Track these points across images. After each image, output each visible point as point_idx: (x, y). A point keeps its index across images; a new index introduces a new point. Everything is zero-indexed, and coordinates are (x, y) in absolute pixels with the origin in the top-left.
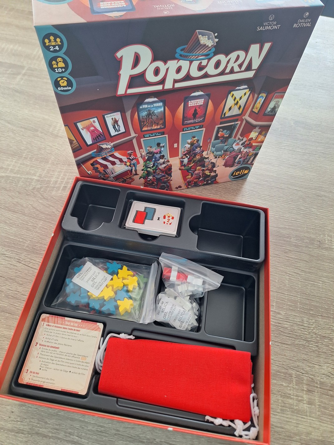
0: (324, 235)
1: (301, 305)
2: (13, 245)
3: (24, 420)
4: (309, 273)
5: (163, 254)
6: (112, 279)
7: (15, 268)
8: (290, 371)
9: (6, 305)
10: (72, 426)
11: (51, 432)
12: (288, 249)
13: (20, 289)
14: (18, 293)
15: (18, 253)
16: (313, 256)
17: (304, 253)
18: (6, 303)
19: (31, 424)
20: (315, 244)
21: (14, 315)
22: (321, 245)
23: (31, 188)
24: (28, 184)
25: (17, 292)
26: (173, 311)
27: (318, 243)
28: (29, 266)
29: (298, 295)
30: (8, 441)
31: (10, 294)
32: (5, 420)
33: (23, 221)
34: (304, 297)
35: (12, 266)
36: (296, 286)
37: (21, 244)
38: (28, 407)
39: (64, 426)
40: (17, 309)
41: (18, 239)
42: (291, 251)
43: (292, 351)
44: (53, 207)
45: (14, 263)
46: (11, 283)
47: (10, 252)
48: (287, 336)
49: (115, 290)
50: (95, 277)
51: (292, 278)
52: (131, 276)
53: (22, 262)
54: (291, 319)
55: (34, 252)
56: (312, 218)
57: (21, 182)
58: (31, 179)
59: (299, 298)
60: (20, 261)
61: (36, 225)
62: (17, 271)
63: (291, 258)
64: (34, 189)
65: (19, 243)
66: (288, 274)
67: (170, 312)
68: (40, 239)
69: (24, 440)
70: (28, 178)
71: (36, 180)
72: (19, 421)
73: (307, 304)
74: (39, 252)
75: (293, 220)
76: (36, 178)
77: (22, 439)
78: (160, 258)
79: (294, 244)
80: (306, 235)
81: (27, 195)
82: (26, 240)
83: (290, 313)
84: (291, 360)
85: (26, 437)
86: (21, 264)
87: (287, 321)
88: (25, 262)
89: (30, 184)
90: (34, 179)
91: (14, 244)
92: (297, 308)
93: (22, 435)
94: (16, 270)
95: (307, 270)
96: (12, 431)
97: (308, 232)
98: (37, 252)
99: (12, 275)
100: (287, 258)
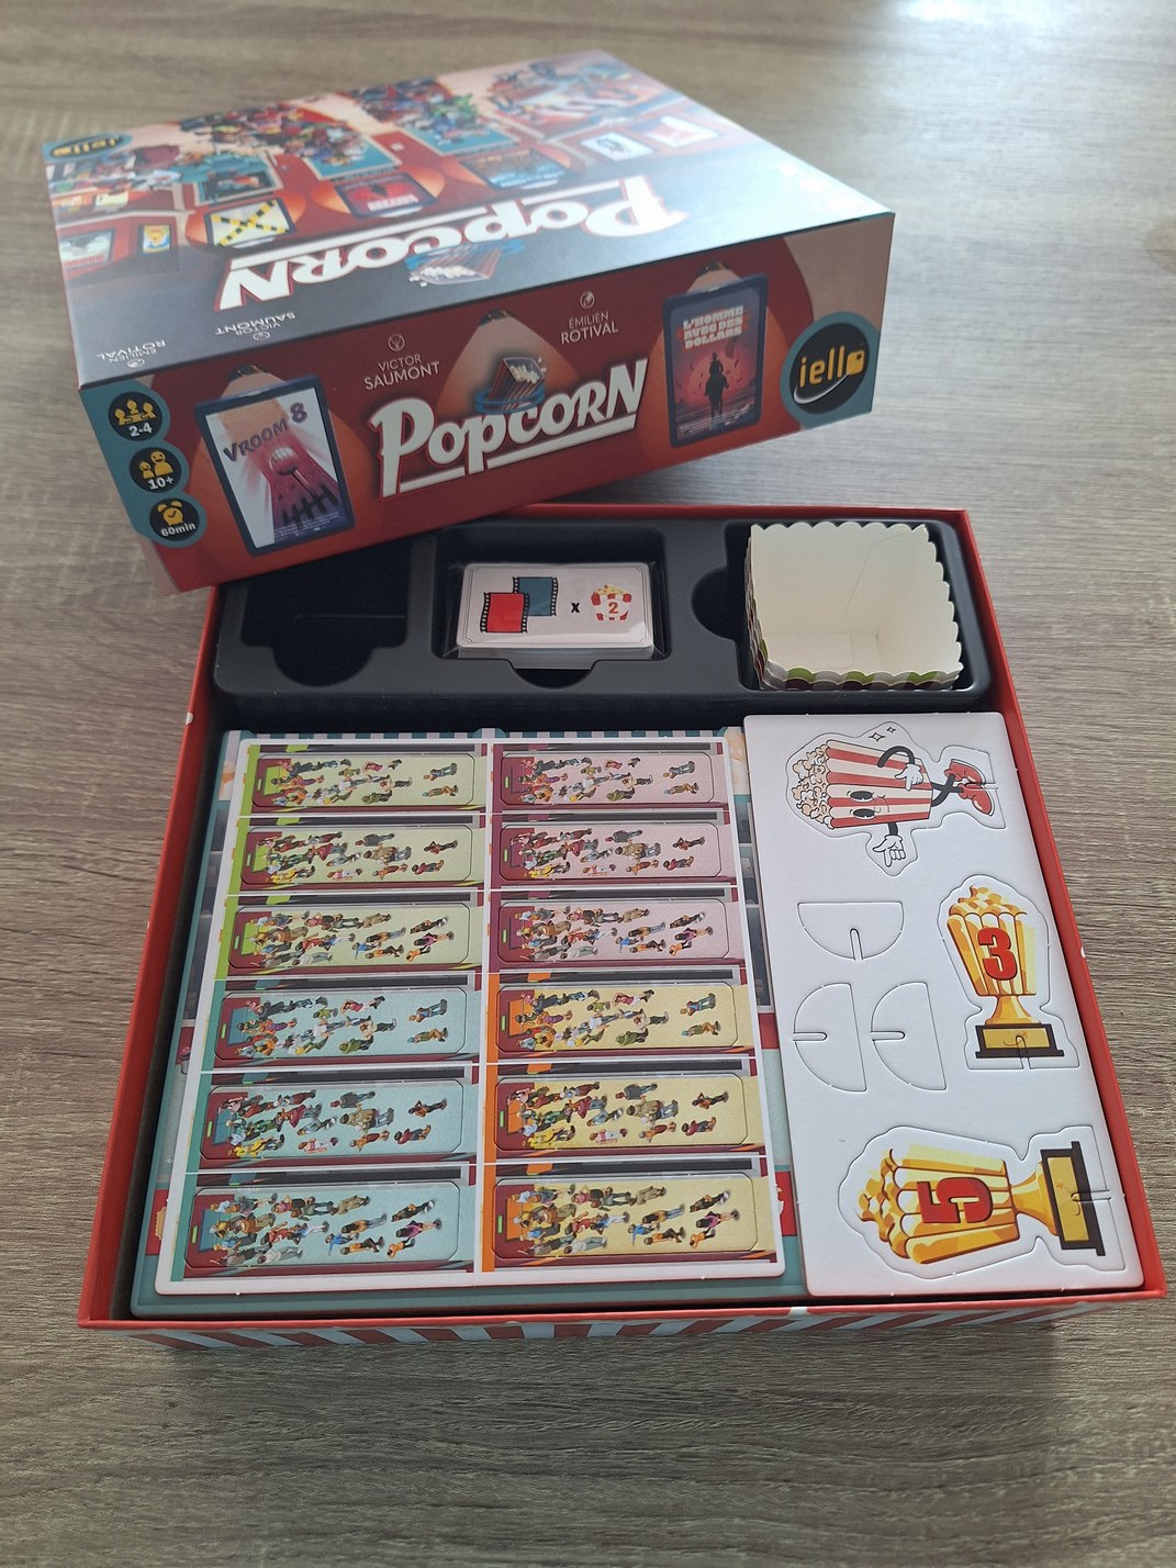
0: (1159, 600)
1: (1137, 840)
2: (35, 812)
3: (226, 1424)
4: (1140, 730)
7: (63, 889)
8: (1154, 1065)
9: (57, 1030)
10: (415, 1408)
11: (338, 1445)
12: (1047, 662)
13: (98, 961)
14: (96, 979)
15: (61, 838)
16: (1137, 673)
17: (1109, 669)
18: (54, 1022)
19: (253, 1434)
20: (1135, 633)
21: (94, 1057)
22: (1155, 633)
23: (57, 599)
24: (42, 585)
25: (91, 976)
27: (1146, 629)
28: (116, 873)
29: (1119, 808)
30: (179, 1510)
31: (61, 986)
32: (150, 1438)
33: (57, 721)
34: (1141, 813)
35: (48, 886)
36: (1105, 782)
37: (64, 802)
38: (227, 1375)
39: (385, 1413)
40: (105, 1034)
41: (51, 788)
42: (1060, 669)
43: (1142, 997)
44: (157, 653)
45: (54, 873)
46: (58, 948)
47: (31, 839)
48: (1112, 952)
51: (1083, 757)
53: (87, 866)
54: (1113, 892)
55: (121, 823)
56: (1104, 552)
57: (14, 583)
58: (48, 568)
59: (1124, 820)
60: (76, 864)
61: (106, 727)
62: (72, 902)
63: (1066, 691)
64: (69, 600)
65: (57, 801)
66: (1069, 745)
68: (138, 772)
69: (242, 1492)
70: (38, 568)
71: (71, 567)
72: (204, 1432)
73: (1155, 834)
74: (141, 820)
75: (1042, 565)
76: (68, 561)
77: (234, 1494)
79: (1067, 644)
80: (1100, 608)
81: (50, 626)
82: (82, 787)
83: (1104, 875)
84: (1145, 1027)
85: (244, 1483)
86: (81, 874)
87: (1101, 900)
88: (96, 862)
89: (49, 587)
90: (61, 566)
91: (38, 806)
92: (1125, 851)
93: (228, 1477)
94: (70, 897)
95: (1131, 723)
96: (184, 1472)
97: (1102, 599)
98: (135, 819)
99: (56, 919)
100: (1054, 695)
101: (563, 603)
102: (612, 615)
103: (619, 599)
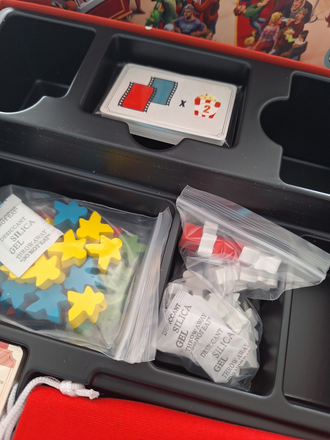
5: (188, 190)
6: (62, 238)
26: (203, 330)
49: (65, 266)
50: (21, 231)
52: (108, 235)
67: (195, 332)
78: (179, 200)
101: (175, 100)
102: (205, 114)
103: (212, 104)
